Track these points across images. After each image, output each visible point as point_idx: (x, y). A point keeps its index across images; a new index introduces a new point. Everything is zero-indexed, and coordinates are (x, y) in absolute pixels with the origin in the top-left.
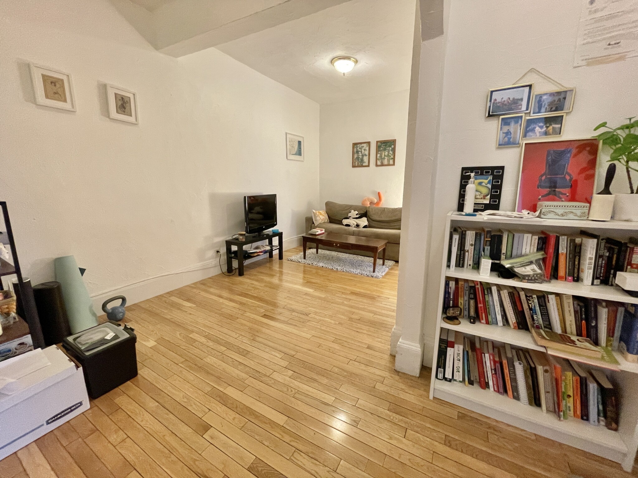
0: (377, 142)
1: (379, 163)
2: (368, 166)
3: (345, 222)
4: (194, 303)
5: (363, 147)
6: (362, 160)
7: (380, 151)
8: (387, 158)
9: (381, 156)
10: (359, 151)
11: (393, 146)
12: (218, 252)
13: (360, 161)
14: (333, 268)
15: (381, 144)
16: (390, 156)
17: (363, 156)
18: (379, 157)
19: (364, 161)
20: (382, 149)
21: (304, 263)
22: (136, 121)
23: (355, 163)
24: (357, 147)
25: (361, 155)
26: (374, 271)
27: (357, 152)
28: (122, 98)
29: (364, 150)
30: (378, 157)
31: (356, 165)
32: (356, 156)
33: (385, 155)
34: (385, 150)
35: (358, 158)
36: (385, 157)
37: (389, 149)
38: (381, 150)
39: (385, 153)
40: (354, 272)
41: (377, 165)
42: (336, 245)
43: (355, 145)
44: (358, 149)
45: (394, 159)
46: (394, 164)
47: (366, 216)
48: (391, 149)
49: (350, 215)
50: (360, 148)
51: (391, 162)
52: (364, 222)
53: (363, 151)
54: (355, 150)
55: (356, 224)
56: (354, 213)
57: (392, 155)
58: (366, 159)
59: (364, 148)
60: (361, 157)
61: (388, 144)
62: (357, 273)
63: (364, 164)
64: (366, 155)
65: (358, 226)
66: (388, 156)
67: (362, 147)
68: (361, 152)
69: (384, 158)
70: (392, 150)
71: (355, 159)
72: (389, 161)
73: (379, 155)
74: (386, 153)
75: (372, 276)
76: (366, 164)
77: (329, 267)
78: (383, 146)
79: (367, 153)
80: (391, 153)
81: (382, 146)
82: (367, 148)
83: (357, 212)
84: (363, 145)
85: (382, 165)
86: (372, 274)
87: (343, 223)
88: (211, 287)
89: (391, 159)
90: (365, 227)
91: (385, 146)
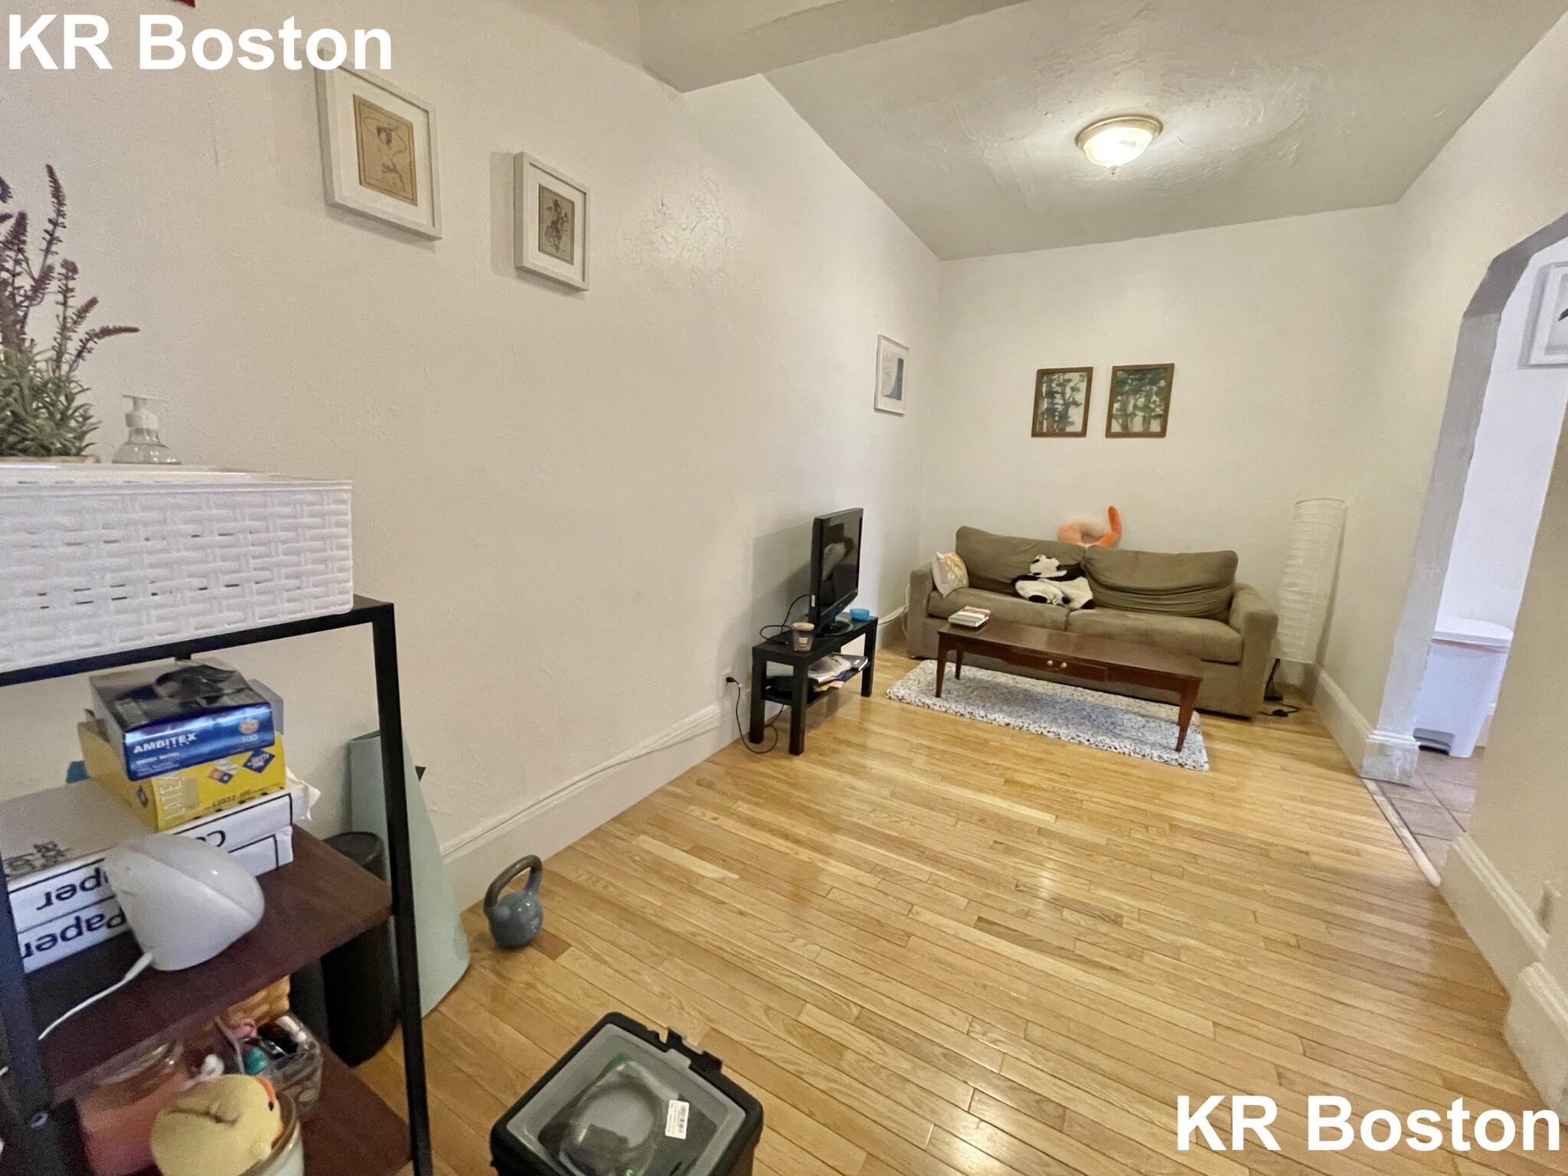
0: (1116, 370)
1: (1116, 427)
2: (1083, 433)
3: (1027, 588)
4: (724, 862)
5: (1069, 381)
6: (1064, 416)
7: (1122, 394)
8: (1142, 414)
9: (1123, 409)
10: (1057, 392)
11: (1163, 383)
12: (730, 680)
13: (1057, 418)
14: (1045, 732)
15: (1126, 376)
16: (1153, 410)
17: (1067, 405)
18: (1118, 410)
19: (1070, 420)
20: (1127, 388)
21: (943, 709)
22: (584, 280)
23: (1041, 423)
24: (1052, 381)
25: (1061, 402)
26: (1178, 749)
27: (1051, 394)
28: (556, 204)
29: (1073, 389)
30: (1114, 411)
31: (1045, 430)
32: (1045, 405)
33: (1135, 407)
34: (1136, 391)
35: (1051, 411)
36: (1137, 412)
37: (1151, 390)
38: (1126, 392)
39: (1137, 400)
40: (1117, 747)
41: (1109, 434)
42: (1057, 664)
43: (1043, 374)
44: (1054, 385)
45: (1164, 418)
46: (1162, 433)
47: (1083, 575)
48: (1155, 388)
49: (1034, 569)
50: (1060, 385)
51: (1155, 426)
52: (1081, 591)
53: (1068, 391)
54: (1044, 390)
55: (1061, 596)
56: (1047, 565)
57: (1159, 406)
58: (1076, 415)
59: (1071, 384)
60: (1060, 408)
61: (1149, 376)
62: (1127, 752)
63: (1069, 429)
64: (1076, 404)
65: (1066, 600)
66: (1146, 408)
67: (1064, 380)
68: (1063, 394)
69: (1134, 415)
70: (1157, 394)
71: (1043, 413)
72: (1146, 421)
73: (1116, 406)
74: (1141, 401)
75: (1180, 765)
76: (1078, 428)
77: (1031, 728)
78: (1133, 380)
79: (1080, 397)
80: (1155, 402)
81: (1130, 381)
82: (1083, 386)
83: (1055, 562)
84: (1068, 376)
85: (1126, 433)
86: (1176, 756)
87: (1021, 592)
88: (737, 798)
89: (1156, 417)
90: (1089, 605)
91: (1140, 380)
